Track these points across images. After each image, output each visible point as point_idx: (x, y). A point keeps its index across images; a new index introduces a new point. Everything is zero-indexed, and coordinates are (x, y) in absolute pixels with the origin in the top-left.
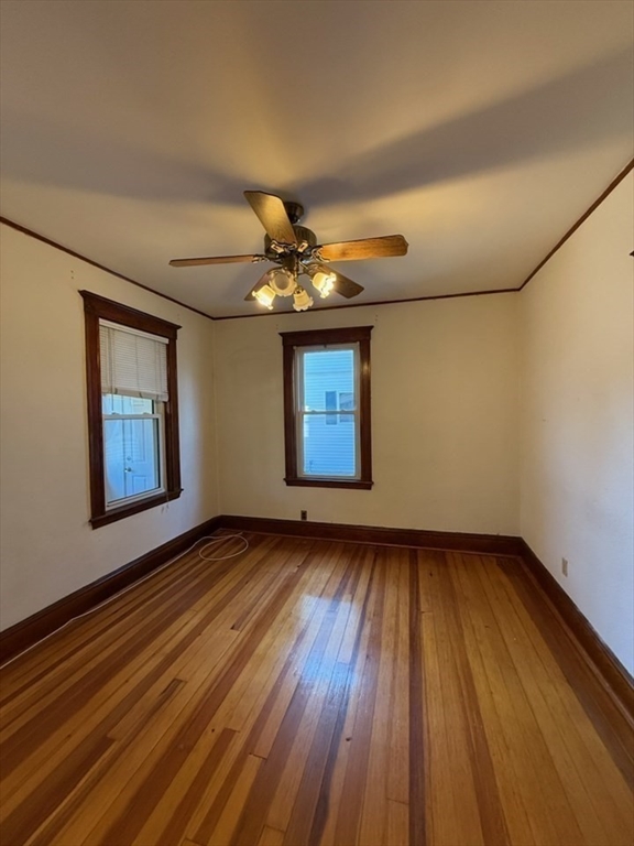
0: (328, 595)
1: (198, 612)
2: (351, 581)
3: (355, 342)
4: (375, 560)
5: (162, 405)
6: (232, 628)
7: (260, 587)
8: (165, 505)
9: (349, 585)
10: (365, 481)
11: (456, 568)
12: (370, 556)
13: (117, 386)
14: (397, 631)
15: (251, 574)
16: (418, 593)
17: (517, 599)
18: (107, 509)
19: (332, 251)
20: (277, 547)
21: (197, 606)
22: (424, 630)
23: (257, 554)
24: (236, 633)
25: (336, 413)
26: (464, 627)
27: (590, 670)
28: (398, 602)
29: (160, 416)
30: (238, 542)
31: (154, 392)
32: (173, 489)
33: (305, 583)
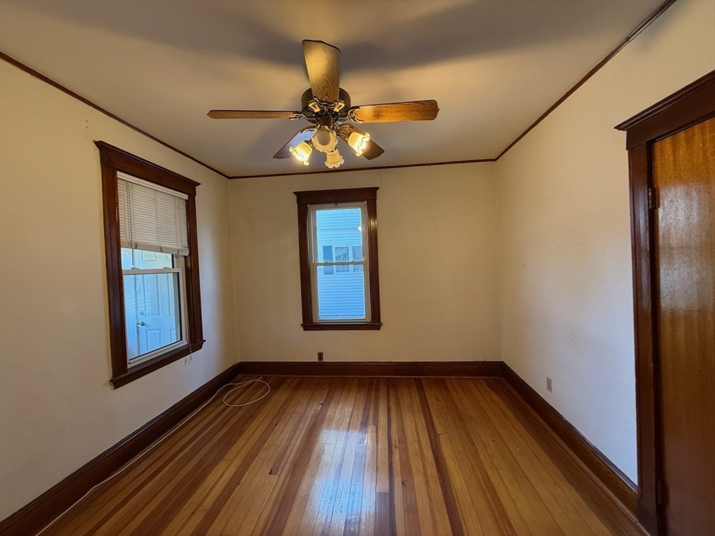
0: (355, 428)
1: (232, 461)
2: (371, 412)
3: (363, 201)
4: (388, 391)
5: (182, 260)
6: (270, 473)
7: (289, 428)
8: (188, 357)
9: (371, 418)
10: (374, 323)
11: (456, 392)
12: (383, 389)
13: (137, 241)
14: (423, 456)
15: (279, 416)
16: (431, 418)
17: (510, 414)
18: (129, 366)
19: (366, 113)
20: (298, 387)
21: (230, 455)
22: (445, 452)
23: (281, 396)
24: (274, 478)
25: (332, 264)
26: (476, 444)
27: (582, 469)
28: (417, 428)
29: (181, 270)
30: (260, 385)
31: (175, 247)
32: (195, 339)
33: (331, 420)
